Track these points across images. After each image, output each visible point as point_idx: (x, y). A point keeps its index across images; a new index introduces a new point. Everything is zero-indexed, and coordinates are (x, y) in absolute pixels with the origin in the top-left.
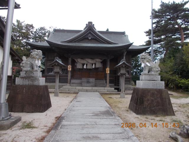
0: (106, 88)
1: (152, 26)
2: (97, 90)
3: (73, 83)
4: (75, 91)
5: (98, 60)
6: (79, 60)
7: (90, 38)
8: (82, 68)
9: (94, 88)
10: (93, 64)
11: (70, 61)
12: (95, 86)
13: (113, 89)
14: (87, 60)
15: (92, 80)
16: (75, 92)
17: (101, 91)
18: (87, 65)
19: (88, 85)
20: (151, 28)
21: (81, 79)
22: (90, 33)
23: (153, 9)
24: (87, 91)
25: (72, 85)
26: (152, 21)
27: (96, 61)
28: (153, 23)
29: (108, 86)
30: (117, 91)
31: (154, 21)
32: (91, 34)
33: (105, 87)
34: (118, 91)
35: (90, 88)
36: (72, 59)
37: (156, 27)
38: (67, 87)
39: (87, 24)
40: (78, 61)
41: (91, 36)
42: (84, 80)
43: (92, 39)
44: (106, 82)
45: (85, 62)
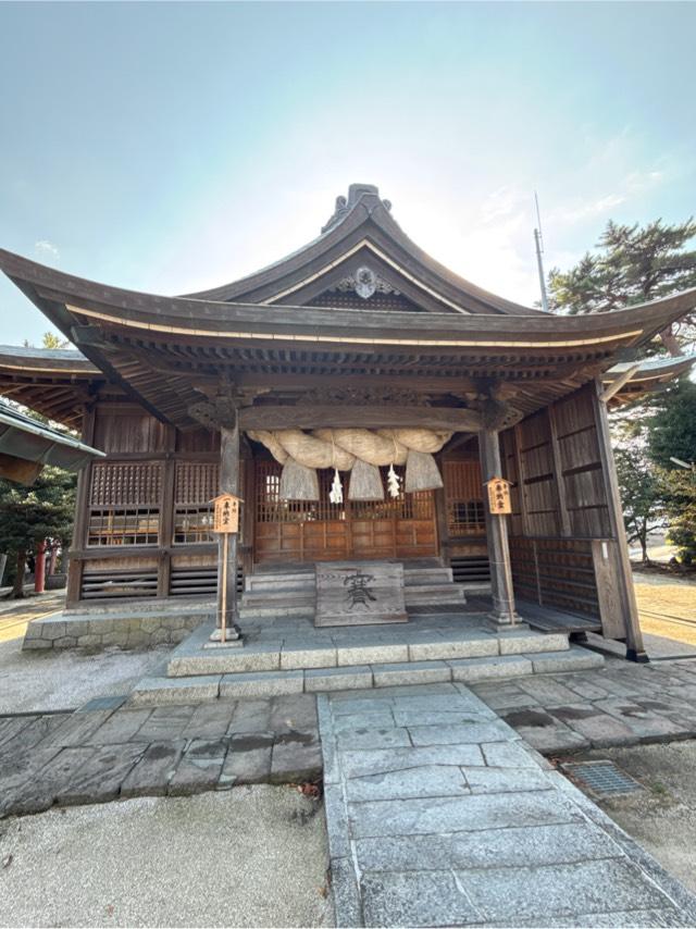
6: (295, 444)
7: (365, 292)
13: (561, 641)
14: (346, 439)
15: (386, 575)
32: (369, 264)
36: (244, 435)
39: (340, 201)
40: (287, 456)
41: (373, 277)
43: (377, 295)
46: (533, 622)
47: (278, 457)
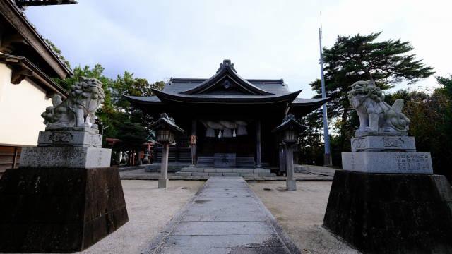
0: (256, 170)
1: (322, 73)
2: (240, 173)
3: (200, 163)
4: (202, 176)
5: (240, 123)
6: (210, 124)
7: (227, 87)
8: (214, 136)
9: (235, 170)
10: (232, 130)
11: (194, 125)
12: (237, 167)
13: (269, 171)
14: (222, 123)
15: (232, 156)
16: (202, 178)
17: (248, 175)
18: (222, 132)
19: (224, 164)
20: (320, 78)
21: (213, 156)
22: (227, 78)
23: (323, 47)
24: (223, 176)
25: (197, 165)
26: (322, 66)
27: (239, 125)
28: (324, 70)
29: (259, 166)
30: (275, 174)
31: (324, 67)
32: (228, 80)
33: (254, 168)
34: (278, 175)
35: (229, 170)
36: (197, 122)
37: (329, 74)
38: (189, 169)
39: (221, 64)
40: (208, 126)
41: (229, 83)
42: (218, 156)
43: (230, 88)
44: (256, 160)
45: (219, 127)
46: (264, 167)
47: (206, 126)
